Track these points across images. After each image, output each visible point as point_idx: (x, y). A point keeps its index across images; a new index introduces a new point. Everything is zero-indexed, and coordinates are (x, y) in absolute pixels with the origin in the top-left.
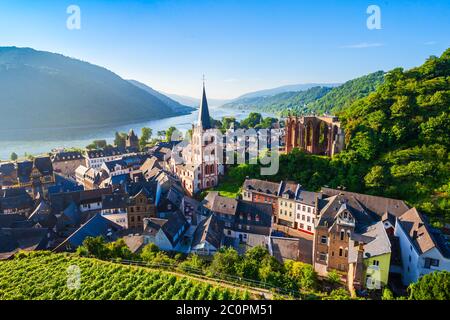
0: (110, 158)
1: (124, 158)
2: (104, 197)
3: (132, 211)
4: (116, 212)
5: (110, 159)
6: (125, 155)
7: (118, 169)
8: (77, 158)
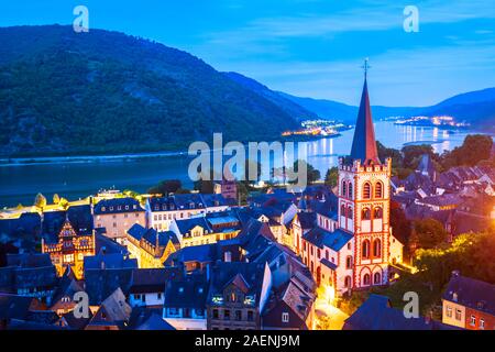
0: (186, 212)
1: (210, 215)
2: (169, 285)
3: (216, 316)
4: (187, 315)
5: (186, 215)
6: (211, 209)
7: (197, 235)
8: (131, 210)
